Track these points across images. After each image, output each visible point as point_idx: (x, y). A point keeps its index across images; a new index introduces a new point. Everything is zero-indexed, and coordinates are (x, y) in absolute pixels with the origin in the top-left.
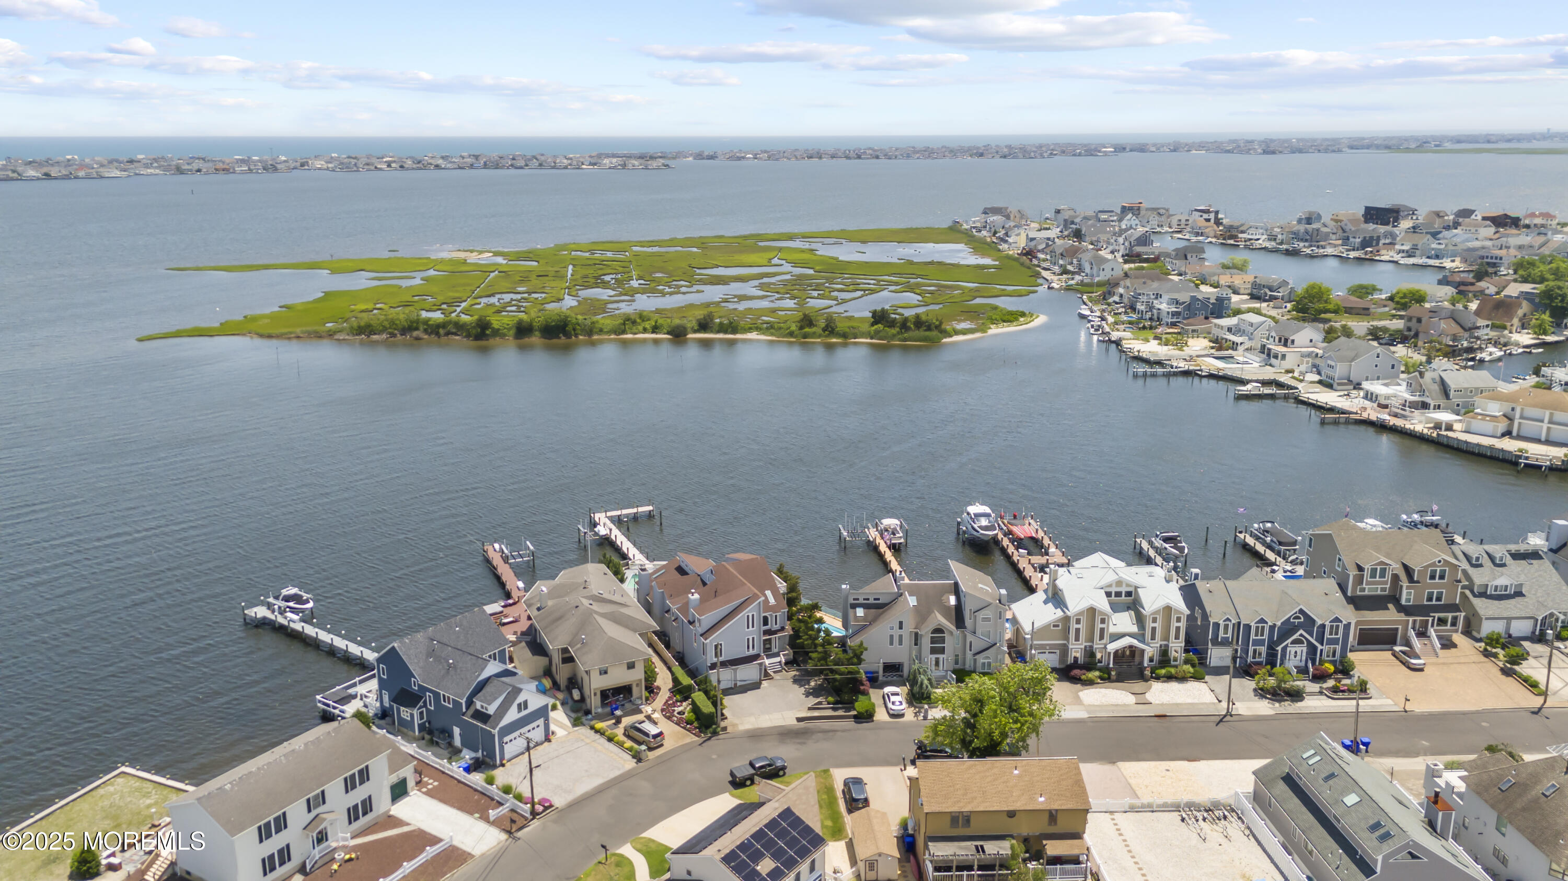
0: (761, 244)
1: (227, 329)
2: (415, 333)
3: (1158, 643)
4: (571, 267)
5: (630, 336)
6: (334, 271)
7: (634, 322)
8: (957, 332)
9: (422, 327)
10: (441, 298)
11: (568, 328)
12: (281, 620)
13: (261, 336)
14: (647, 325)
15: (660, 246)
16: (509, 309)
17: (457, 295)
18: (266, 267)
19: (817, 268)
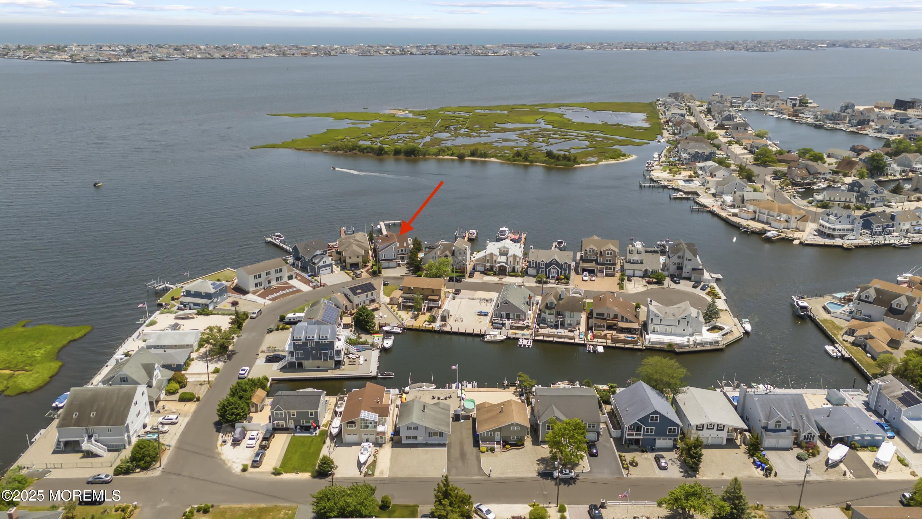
0: (541, 110)
1: (284, 146)
2: (354, 151)
3: (511, 266)
4: (440, 120)
5: (441, 157)
6: (335, 119)
7: (444, 151)
8: (582, 163)
9: (358, 149)
10: (374, 135)
11: (416, 152)
12: (274, 242)
13: (296, 149)
14: (450, 152)
15: (490, 110)
16: (400, 141)
17: (381, 133)
18: (307, 115)
19: (555, 125)
